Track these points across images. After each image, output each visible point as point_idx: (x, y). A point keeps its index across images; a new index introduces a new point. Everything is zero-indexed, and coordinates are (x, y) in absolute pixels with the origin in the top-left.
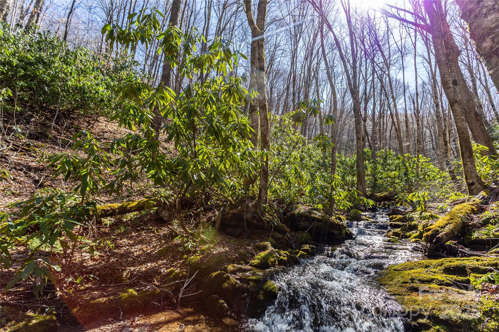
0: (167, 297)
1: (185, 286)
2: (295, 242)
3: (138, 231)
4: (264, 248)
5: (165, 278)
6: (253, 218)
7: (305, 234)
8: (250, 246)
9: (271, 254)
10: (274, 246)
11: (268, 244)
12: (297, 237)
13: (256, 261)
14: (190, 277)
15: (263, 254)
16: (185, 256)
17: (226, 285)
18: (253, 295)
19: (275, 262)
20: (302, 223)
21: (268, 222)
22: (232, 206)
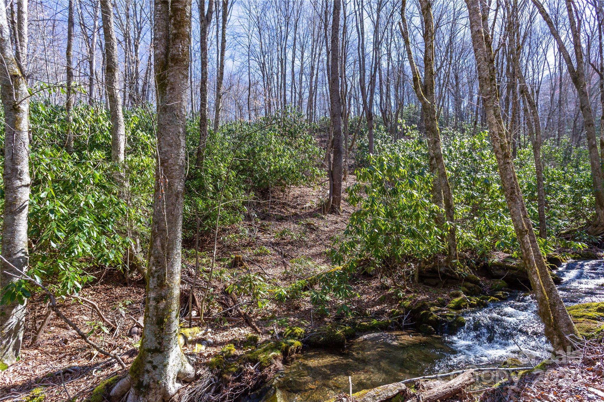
0: (396, 324)
1: (405, 319)
2: (490, 289)
3: (356, 284)
4: (457, 295)
5: (391, 315)
6: (447, 271)
7: (500, 282)
8: (446, 294)
9: (463, 300)
10: (466, 293)
11: (461, 292)
12: (492, 285)
13: (452, 305)
14: (406, 314)
15: (457, 300)
16: (400, 302)
17: (431, 318)
18: (450, 325)
19: (466, 305)
20: (497, 272)
21: (460, 275)
22: (426, 263)
